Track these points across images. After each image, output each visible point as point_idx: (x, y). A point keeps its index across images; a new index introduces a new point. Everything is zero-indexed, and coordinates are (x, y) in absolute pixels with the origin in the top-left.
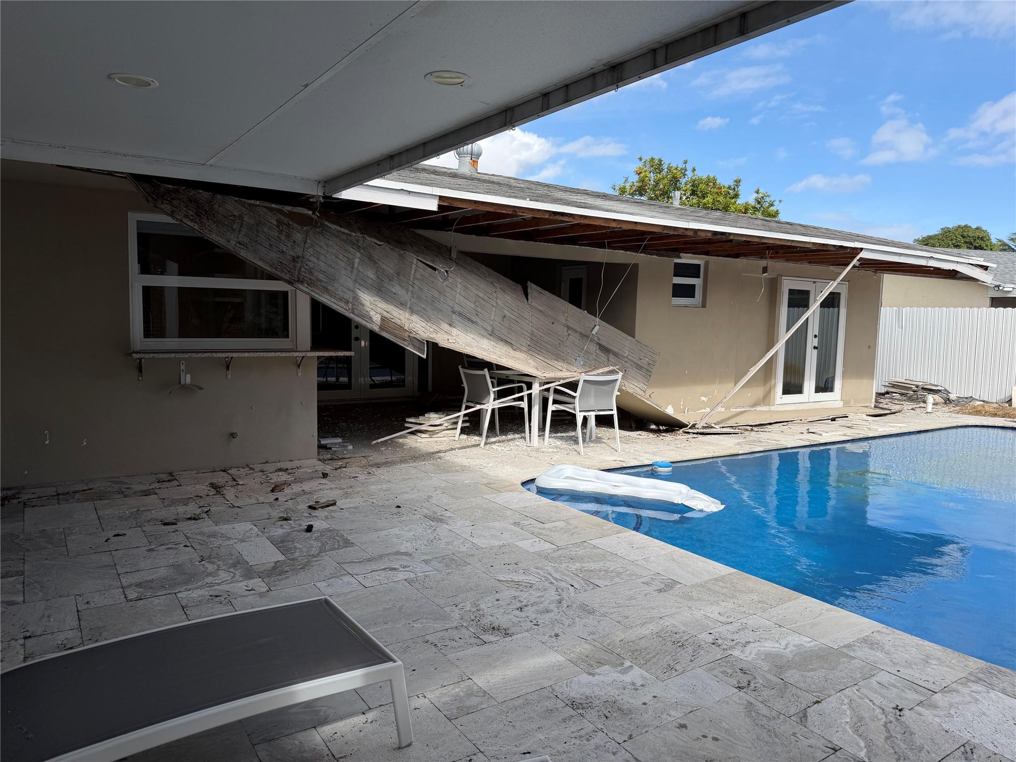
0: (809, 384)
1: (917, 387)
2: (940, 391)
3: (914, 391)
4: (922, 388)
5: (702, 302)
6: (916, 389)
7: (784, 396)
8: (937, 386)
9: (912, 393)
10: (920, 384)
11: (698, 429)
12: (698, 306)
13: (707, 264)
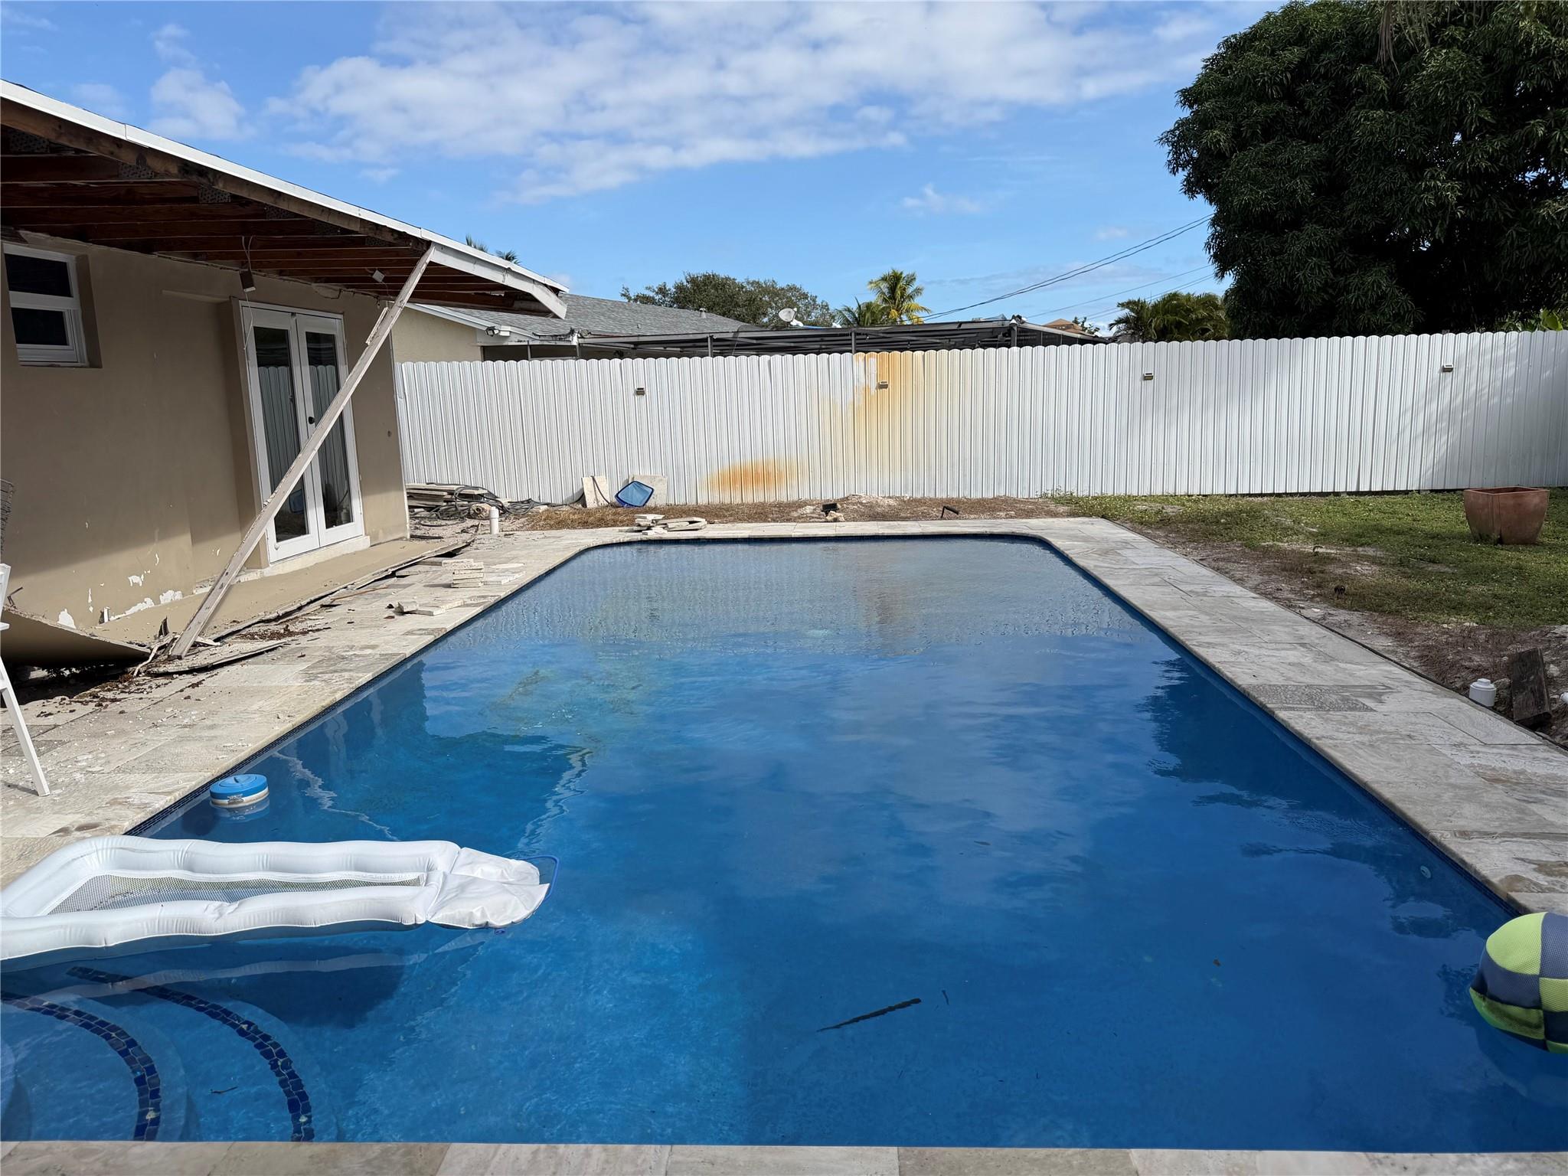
0: (316, 515)
1: (452, 494)
2: (482, 496)
3: (447, 501)
4: (460, 494)
5: (88, 354)
6: (450, 496)
7: (281, 543)
8: (477, 488)
9: (445, 504)
10: (455, 487)
11: (180, 658)
12: (79, 364)
13: (83, 262)
